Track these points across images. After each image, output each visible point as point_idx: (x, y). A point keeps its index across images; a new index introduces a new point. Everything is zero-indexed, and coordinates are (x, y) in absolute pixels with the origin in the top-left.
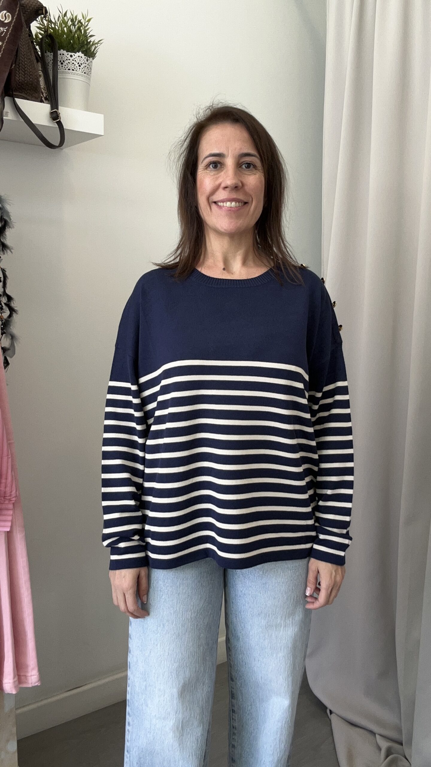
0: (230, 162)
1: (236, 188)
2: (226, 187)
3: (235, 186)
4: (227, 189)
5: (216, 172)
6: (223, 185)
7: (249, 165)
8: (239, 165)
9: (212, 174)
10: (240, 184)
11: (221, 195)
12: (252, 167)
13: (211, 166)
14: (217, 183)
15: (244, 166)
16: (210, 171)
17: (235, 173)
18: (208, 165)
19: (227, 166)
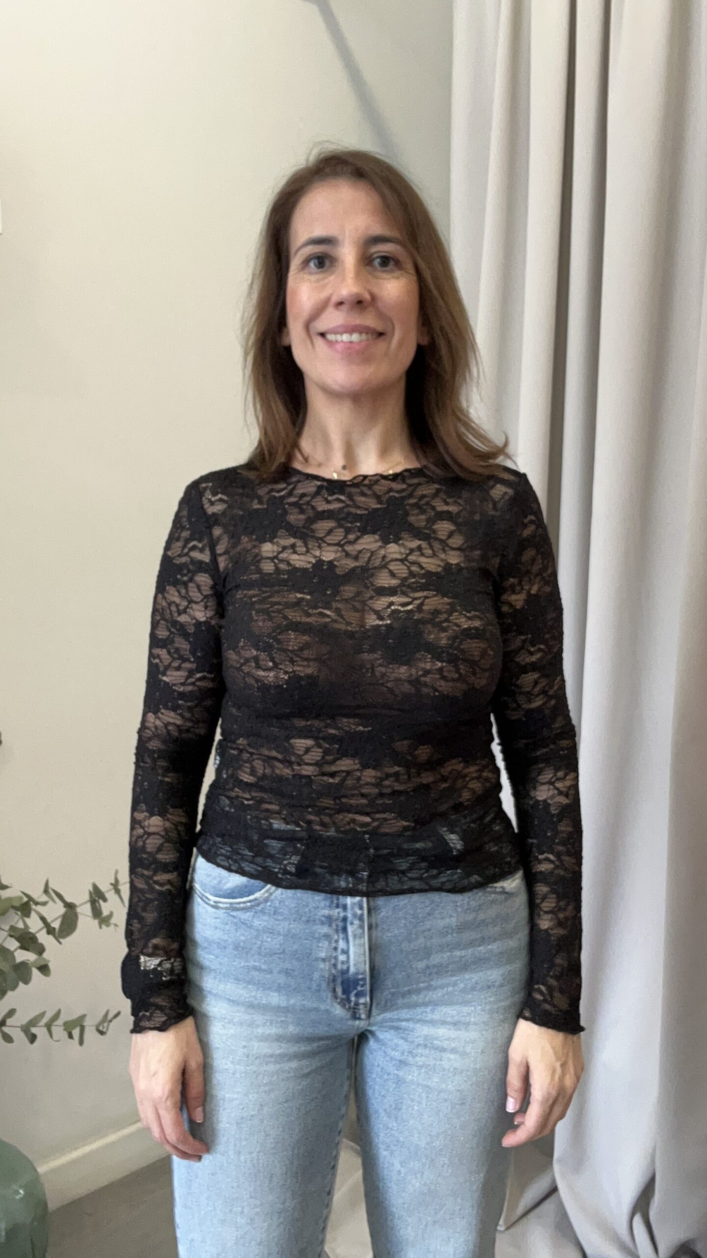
1: (360, 304)
3: (357, 301)
16: (310, 274)
17: (358, 275)
18: (306, 262)
19: (343, 262)
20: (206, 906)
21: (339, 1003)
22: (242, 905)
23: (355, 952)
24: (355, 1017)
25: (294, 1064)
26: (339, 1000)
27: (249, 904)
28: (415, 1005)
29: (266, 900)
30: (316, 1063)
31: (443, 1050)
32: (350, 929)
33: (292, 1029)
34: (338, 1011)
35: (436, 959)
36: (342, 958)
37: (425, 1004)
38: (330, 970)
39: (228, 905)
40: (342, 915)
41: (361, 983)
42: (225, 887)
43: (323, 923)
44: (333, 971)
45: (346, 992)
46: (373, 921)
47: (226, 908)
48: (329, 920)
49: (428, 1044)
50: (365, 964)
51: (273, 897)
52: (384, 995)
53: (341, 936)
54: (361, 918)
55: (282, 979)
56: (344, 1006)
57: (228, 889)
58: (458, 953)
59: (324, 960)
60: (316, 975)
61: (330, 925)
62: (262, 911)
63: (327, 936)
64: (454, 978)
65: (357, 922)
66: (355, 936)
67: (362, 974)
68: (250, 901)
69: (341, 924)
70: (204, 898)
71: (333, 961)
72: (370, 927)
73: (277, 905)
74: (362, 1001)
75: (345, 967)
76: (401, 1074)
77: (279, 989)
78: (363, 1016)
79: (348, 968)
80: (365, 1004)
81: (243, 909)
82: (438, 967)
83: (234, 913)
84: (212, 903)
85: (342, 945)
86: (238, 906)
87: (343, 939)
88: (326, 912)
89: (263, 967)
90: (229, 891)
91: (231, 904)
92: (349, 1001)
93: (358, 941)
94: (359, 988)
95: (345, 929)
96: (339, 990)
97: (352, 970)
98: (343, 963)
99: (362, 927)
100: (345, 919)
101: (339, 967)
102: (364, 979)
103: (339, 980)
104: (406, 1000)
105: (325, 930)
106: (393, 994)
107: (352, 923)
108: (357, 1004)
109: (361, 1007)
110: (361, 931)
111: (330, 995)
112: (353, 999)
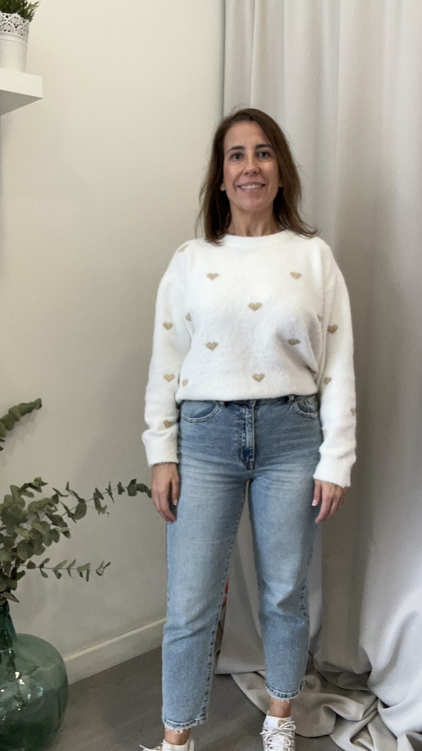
0: (249, 153)
1: (255, 173)
2: (247, 174)
3: (254, 171)
4: (248, 175)
5: (238, 162)
6: (245, 172)
7: (264, 154)
8: (256, 155)
9: (235, 163)
10: (258, 170)
11: (243, 180)
12: (267, 155)
13: (234, 158)
14: (240, 170)
15: (261, 155)
16: (234, 161)
17: (253, 162)
18: (232, 157)
19: (247, 156)
20: (187, 423)
21: (241, 461)
22: (202, 420)
23: (249, 438)
24: (248, 468)
25: (222, 486)
26: (241, 460)
27: (205, 419)
28: (273, 464)
29: (212, 417)
30: (231, 486)
31: (284, 482)
32: (247, 428)
33: (222, 472)
34: (241, 465)
35: (282, 443)
36: (243, 441)
37: (277, 463)
38: (238, 446)
39: (196, 421)
40: (244, 422)
41: (251, 451)
42: (195, 413)
43: (235, 426)
44: (240, 447)
45: (245, 456)
46: (256, 425)
47: (195, 422)
48: (238, 425)
49: (278, 480)
50: (253, 443)
51: (215, 416)
52: (260, 458)
53: (243, 431)
54: (251, 423)
55: (219, 451)
56: (243, 462)
57: (197, 414)
58: (291, 441)
59: (236, 442)
60: (233, 449)
61: (239, 427)
62: (211, 422)
63: (237, 432)
64: (289, 452)
65: (250, 425)
66: (249, 431)
67: (251, 447)
68: (206, 418)
69: (243, 426)
70: (186, 420)
71: (240, 442)
72: (255, 428)
73: (217, 419)
74: (251, 460)
75: (244, 445)
76: (267, 493)
77: (217, 455)
78: (251, 468)
79: (246, 445)
80: (252, 462)
81: (202, 422)
82: (282, 447)
83: (199, 424)
84: (190, 421)
85: (243, 435)
86: (200, 421)
87: (244, 433)
88: (237, 421)
89: (211, 445)
90: (197, 415)
91: (198, 420)
92: (246, 461)
93: (251, 433)
94: (250, 454)
95: (244, 429)
96: (242, 456)
97: (247, 446)
98: (244, 443)
99: (252, 427)
100: (245, 424)
101: (242, 444)
102: (252, 450)
103: (242, 451)
104: (269, 462)
105: (236, 429)
106: (264, 458)
107: (248, 426)
108: (249, 462)
109: (251, 463)
110: (251, 429)
111: (238, 457)
112: (247, 459)
